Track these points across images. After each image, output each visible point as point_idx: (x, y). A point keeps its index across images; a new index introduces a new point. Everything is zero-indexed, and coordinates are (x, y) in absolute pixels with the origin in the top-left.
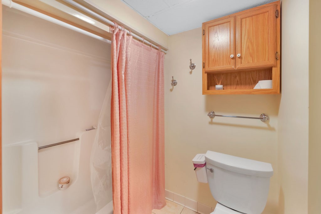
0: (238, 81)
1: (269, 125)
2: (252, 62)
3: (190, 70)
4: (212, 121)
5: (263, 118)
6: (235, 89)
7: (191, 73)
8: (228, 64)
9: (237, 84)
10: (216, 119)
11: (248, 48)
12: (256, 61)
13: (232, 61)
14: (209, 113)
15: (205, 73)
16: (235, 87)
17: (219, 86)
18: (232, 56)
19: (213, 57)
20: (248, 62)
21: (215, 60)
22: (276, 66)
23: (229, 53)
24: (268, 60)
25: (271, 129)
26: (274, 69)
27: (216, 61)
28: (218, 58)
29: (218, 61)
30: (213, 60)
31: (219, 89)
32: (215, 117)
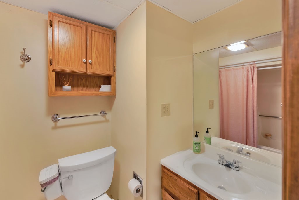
0: (84, 84)
1: (106, 118)
2: (99, 70)
3: (22, 63)
4: (56, 125)
5: (103, 113)
6: (82, 90)
7: (22, 66)
8: (80, 67)
9: (84, 86)
10: (61, 123)
11: (97, 57)
12: (102, 70)
13: (84, 65)
14: (53, 117)
15: (53, 71)
16: (81, 88)
17: (67, 87)
18: (84, 60)
19: (63, 56)
20: (97, 69)
21: (66, 59)
22: (113, 76)
23: (81, 57)
24: (110, 70)
25: (107, 121)
26: (112, 77)
27: (67, 61)
28: (69, 58)
29: (69, 62)
30: (64, 59)
31: (67, 90)
32: (60, 120)
